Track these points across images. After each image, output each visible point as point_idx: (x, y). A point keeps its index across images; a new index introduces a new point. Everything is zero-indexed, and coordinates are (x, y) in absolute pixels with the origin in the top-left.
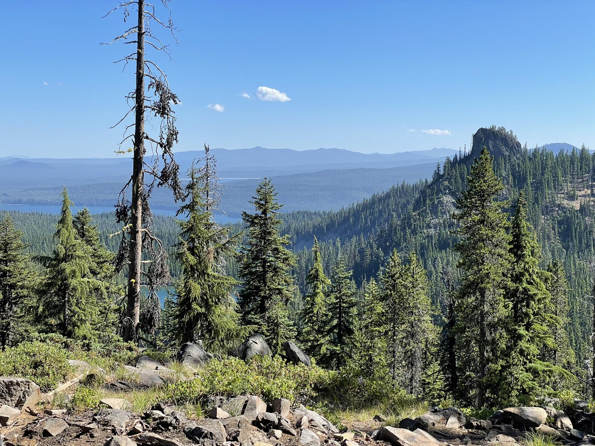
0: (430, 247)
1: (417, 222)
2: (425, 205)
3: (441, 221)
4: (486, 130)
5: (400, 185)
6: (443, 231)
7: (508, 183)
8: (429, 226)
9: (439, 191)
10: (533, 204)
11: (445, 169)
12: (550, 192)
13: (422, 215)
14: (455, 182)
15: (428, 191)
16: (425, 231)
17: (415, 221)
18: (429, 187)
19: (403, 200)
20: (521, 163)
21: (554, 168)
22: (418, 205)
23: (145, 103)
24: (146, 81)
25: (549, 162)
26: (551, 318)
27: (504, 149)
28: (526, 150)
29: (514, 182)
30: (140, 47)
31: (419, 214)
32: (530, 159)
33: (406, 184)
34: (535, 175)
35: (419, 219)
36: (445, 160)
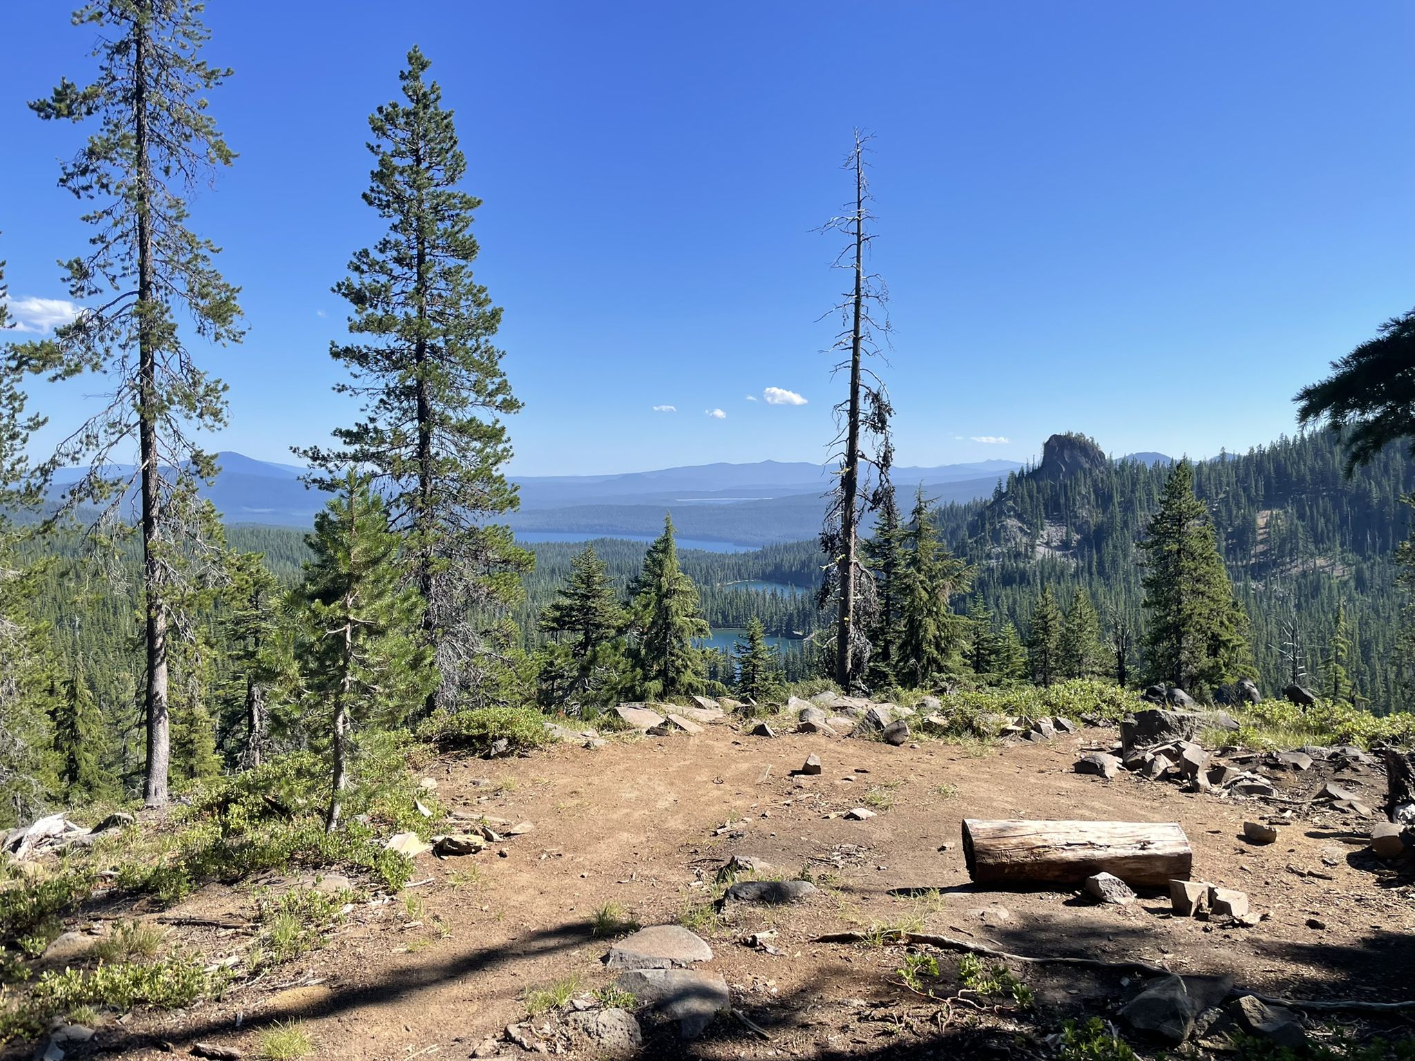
0: (992, 583)
1: (974, 552)
2: (983, 530)
3: (1006, 551)
4: (1060, 436)
5: (948, 506)
6: (1008, 563)
7: (1089, 503)
8: (989, 557)
9: (1001, 513)
10: (1122, 529)
11: (1008, 486)
12: (1143, 514)
13: (981, 542)
14: (1022, 501)
15: (988, 513)
16: (985, 562)
17: (971, 550)
18: (988, 508)
19: (953, 525)
20: (1105, 478)
21: (1147, 484)
22: (974, 529)
23: (861, 417)
24: (862, 392)
25: (1142, 476)
26: (1245, 669)
27: (1083, 460)
28: (1111, 461)
29: (1097, 501)
30: (856, 353)
31: (976, 542)
32: (1116, 473)
33: (956, 504)
34: (1123, 494)
35: (977, 548)
36: (1008, 474)
